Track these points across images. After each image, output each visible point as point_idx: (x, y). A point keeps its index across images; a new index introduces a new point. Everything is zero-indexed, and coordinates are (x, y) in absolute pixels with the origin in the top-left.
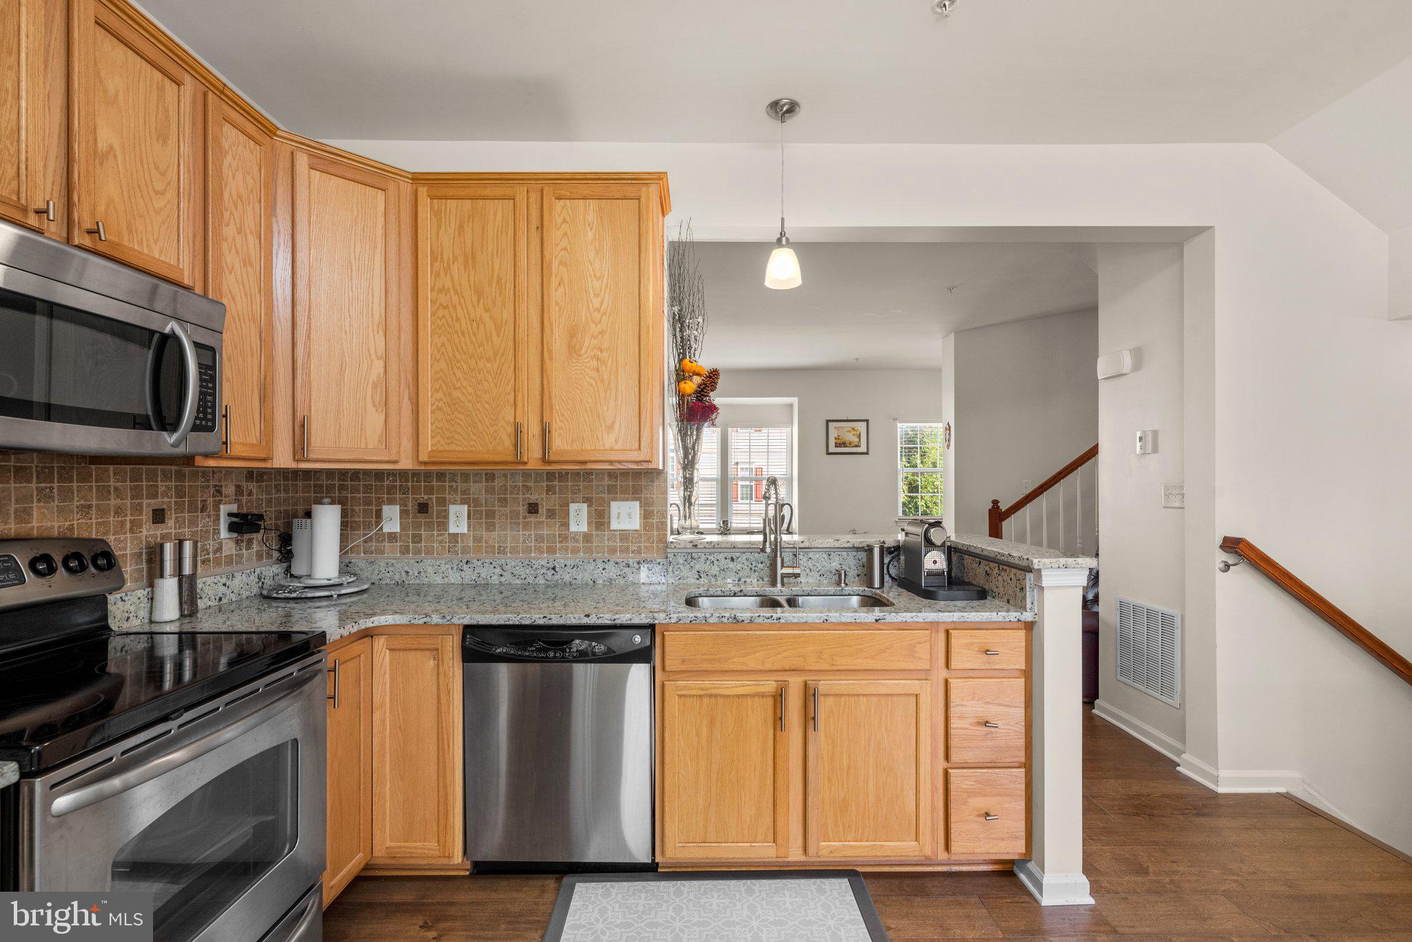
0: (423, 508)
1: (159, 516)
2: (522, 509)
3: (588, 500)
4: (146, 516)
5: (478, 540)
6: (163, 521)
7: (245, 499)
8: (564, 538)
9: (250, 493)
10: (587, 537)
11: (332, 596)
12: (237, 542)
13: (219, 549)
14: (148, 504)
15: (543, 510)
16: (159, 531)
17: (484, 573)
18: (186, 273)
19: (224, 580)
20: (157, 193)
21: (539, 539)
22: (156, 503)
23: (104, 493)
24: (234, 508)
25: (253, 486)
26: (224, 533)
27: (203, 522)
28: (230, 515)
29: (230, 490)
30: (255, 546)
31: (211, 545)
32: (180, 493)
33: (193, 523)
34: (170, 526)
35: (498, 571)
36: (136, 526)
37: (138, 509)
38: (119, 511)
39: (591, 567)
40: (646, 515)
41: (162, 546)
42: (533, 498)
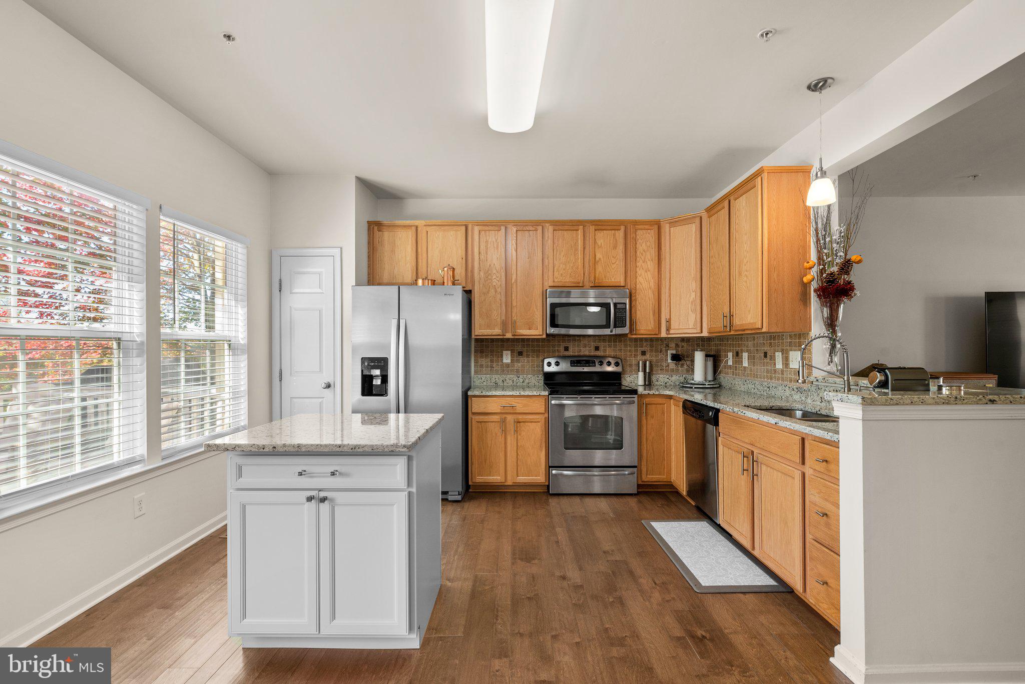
0: (737, 354)
1: (644, 353)
2: (762, 355)
3: (782, 351)
4: (639, 353)
5: (751, 370)
6: (645, 355)
7: (680, 349)
8: (775, 371)
9: (683, 347)
10: (782, 371)
11: (692, 387)
12: (676, 364)
13: (668, 366)
14: (640, 350)
15: (768, 356)
16: (644, 358)
17: (750, 386)
18: (622, 283)
19: (668, 377)
20: (613, 264)
21: (767, 372)
22: (643, 349)
23: (626, 346)
24: (674, 352)
25: (685, 344)
26: (669, 361)
27: (660, 356)
28: (672, 354)
29: (673, 345)
30: (685, 367)
31: (664, 364)
32: (651, 346)
33: (656, 356)
34: (648, 356)
35: (753, 386)
36: (635, 356)
37: (636, 351)
38: (630, 351)
39: (780, 388)
40: (803, 359)
41: (646, 362)
42: (766, 349)
